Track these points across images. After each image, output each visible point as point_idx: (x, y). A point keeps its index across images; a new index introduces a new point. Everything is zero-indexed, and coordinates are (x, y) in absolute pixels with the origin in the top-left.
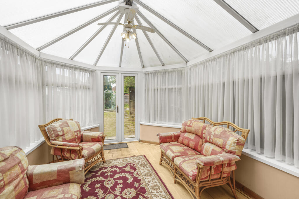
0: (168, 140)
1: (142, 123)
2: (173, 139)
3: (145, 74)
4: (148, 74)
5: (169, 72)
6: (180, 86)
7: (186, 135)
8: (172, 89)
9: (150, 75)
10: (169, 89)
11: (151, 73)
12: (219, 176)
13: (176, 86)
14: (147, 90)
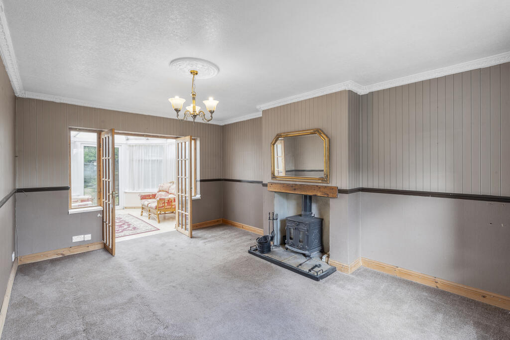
0: (147, 197)
1: (127, 191)
2: (151, 196)
3: (130, 146)
4: (133, 146)
5: (152, 146)
6: (161, 158)
7: (160, 193)
8: (155, 160)
9: (134, 147)
10: (152, 161)
11: (135, 146)
12: (170, 207)
13: (158, 158)
14: (131, 161)
